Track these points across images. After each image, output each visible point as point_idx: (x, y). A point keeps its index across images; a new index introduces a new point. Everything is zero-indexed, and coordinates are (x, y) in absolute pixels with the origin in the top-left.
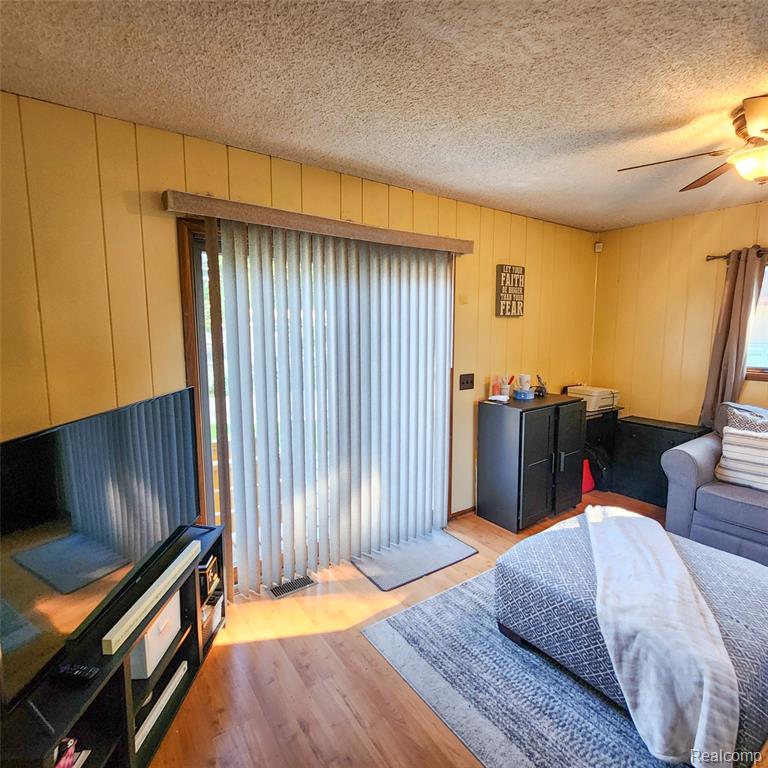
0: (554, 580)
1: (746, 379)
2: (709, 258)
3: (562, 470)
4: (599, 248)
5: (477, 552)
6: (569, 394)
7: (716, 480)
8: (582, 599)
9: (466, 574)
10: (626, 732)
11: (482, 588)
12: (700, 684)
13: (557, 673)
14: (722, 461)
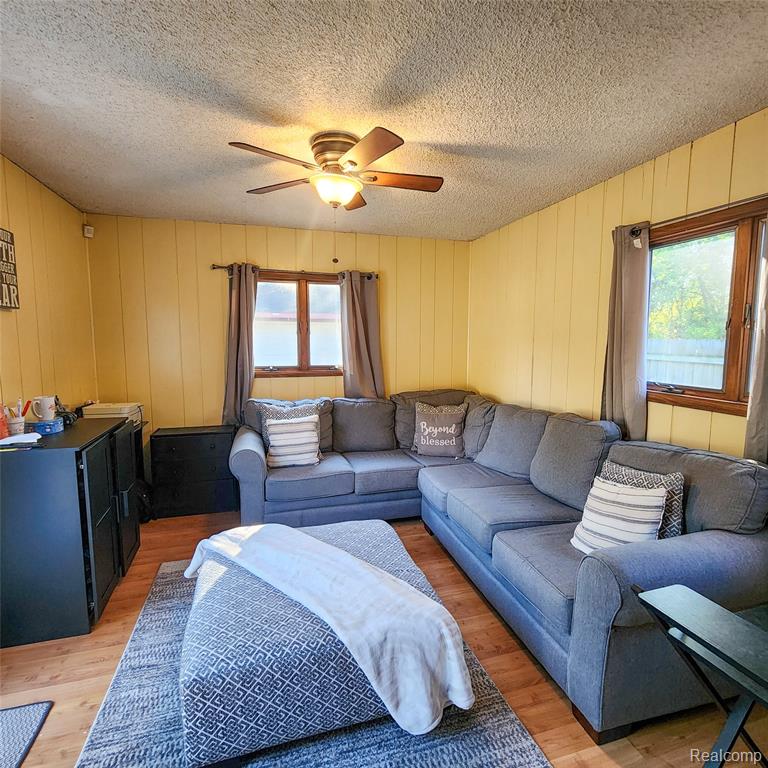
0: (279, 646)
1: (256, 377)
2: (214, 267)
3: (127, 514)
4: (90, 232)
5: (52, 704)
6: (85, 417)
7: (272, 469)
8: (321, 641)
9: (64, 754)
10: (383, 740)
11: (115, 749)
12: (442, 637)
13: (296, 755)
14: (271, 450)
